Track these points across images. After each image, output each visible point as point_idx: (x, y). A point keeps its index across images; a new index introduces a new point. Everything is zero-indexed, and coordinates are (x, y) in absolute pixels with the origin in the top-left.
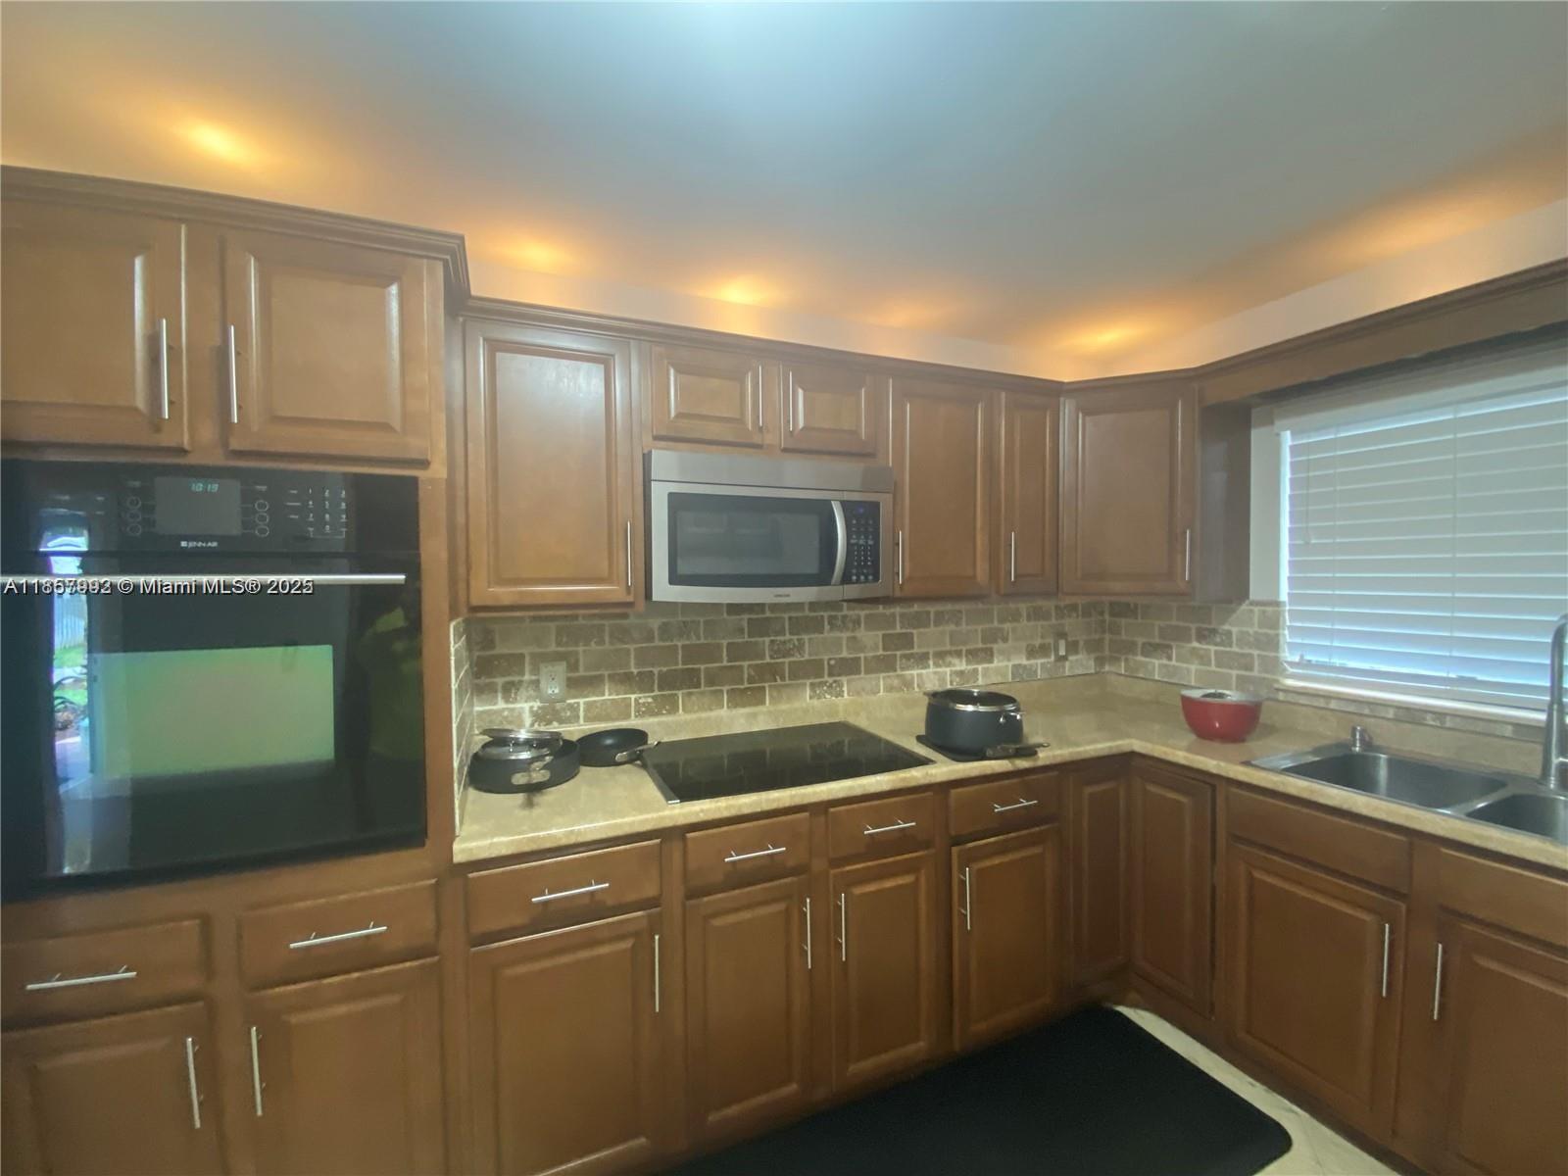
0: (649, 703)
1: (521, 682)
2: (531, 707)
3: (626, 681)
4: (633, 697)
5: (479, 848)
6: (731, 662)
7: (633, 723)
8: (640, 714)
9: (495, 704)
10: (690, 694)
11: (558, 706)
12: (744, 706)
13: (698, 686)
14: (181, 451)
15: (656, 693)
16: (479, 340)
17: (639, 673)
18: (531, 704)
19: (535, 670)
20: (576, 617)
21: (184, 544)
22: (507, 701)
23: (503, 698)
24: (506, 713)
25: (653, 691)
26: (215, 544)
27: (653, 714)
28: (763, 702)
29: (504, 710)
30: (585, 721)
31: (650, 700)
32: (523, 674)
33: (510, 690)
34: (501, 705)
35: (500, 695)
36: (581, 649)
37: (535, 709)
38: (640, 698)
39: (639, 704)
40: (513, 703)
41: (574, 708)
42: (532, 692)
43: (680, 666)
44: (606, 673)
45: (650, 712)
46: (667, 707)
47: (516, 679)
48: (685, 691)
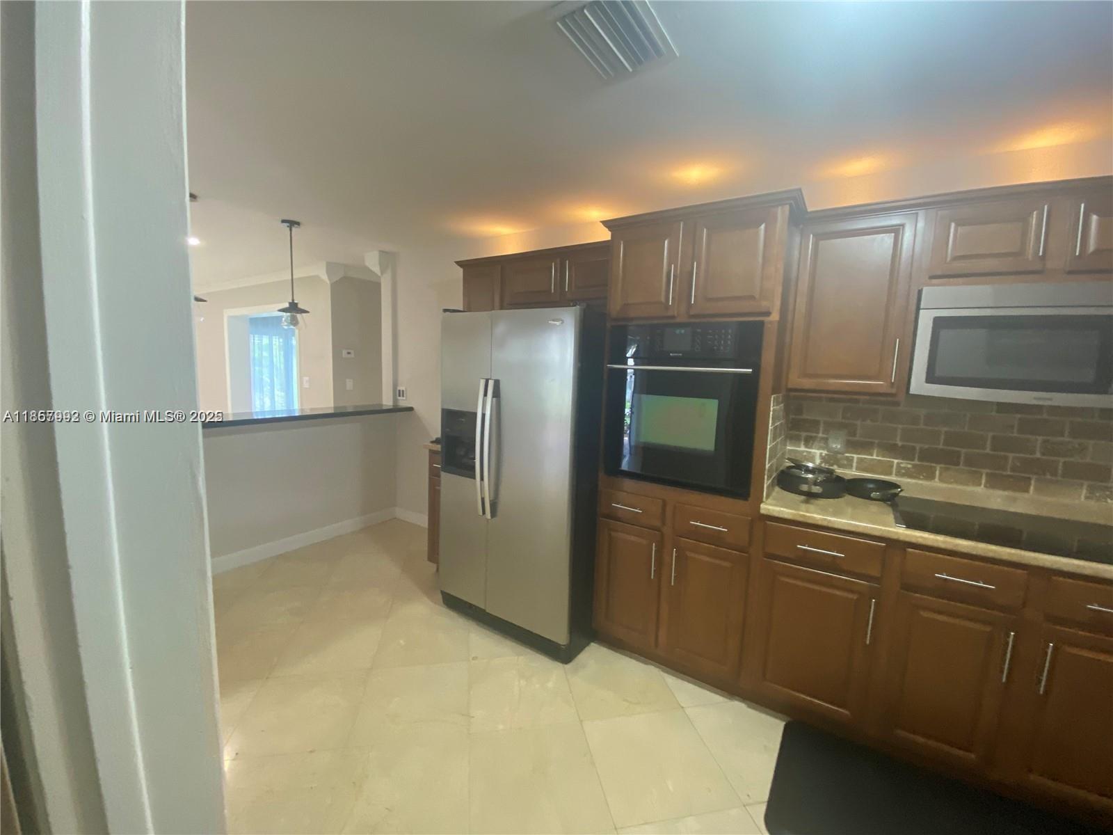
0: (909, 468)
1: (816, 437)
2: (821, 453)
3: (892, 450)
4: (896, 461)
5: (773, 510)
6: (995, 451)
7: (892, 478)
8: (898, 474)
9: (799, 447)
10: (947, 469)
11: (839, 456)
12: (1004, 489)
13: (957, 464)
14: (673, 317)
15: (916, 462)
16: (809, 236)
17: (903, 446)
18: (821, 451)
19: (826, 431)
20: (857, 401)
21: (671, 354)
22: (806, 447)
23: (804, 444)
24: (805, 454)
25: (913, 460)
26: (681, 355)
27: (911, 476)
28: (1027, 491)
29: (803, 452)
30: (856, 469)
31: (909, 466)
32: (818, 433)
33: (809, 441)
34: (802, 448)
35: (803, 443)
36: (859, 423)
37: (824, 455)
38: (901, 463)
39: (900, 467)
40: (809, 448)
41: (850, 460)
42: (822, 444)
43: (941, 446)
44: (876, 441)
45: (908, 474)
46: (924, 474)
47: (814, 434)
48: (942, 466)
